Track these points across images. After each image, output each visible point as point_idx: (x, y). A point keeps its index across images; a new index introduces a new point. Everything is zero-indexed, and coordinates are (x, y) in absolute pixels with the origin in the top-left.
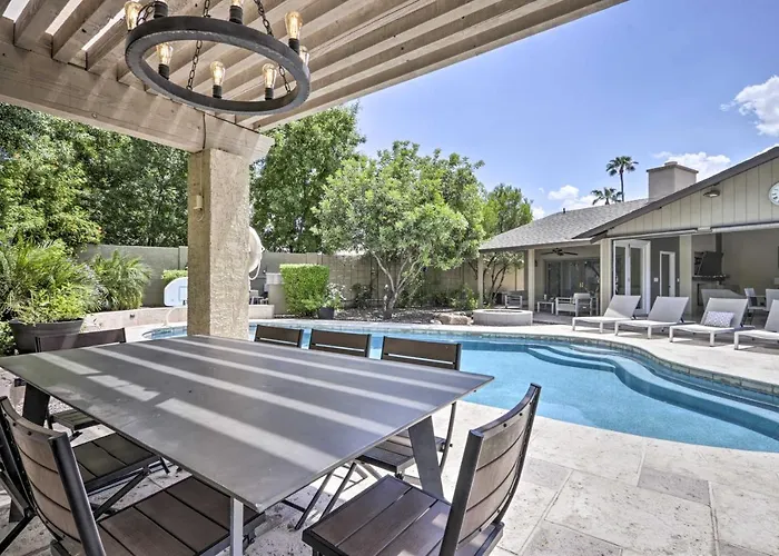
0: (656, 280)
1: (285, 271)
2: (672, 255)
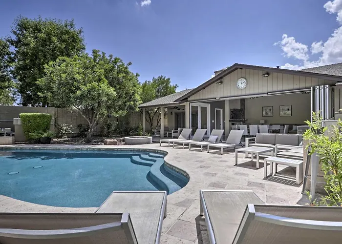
0: (213, 121)
1: (22, 117)
2: (222, 110)
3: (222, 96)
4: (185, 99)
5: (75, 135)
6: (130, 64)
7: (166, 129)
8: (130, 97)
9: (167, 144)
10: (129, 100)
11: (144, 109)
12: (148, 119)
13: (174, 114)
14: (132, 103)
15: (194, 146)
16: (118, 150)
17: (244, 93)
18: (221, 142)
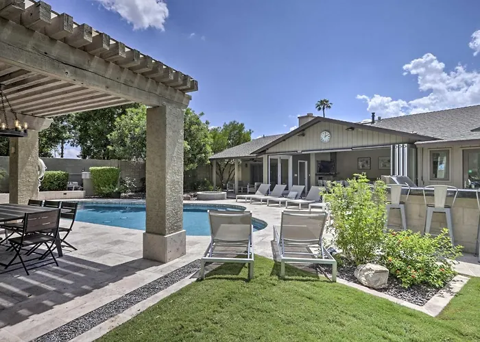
0: (296, 175)
2: (306, 162)
3: (304, 149)
4: (263, 151)
5: (138, 189)
6: (202, 114)
7: (240, 183)
8: (200, 148)
9: (244, 200)
10: (199, 153)
11: (215, 161)
12: (219, 172)
13: (249, 166)
14: (203, 155)
15: (272, 202)
16: (193, 205)
17: (327, 147)
18: (301, 198)
